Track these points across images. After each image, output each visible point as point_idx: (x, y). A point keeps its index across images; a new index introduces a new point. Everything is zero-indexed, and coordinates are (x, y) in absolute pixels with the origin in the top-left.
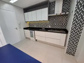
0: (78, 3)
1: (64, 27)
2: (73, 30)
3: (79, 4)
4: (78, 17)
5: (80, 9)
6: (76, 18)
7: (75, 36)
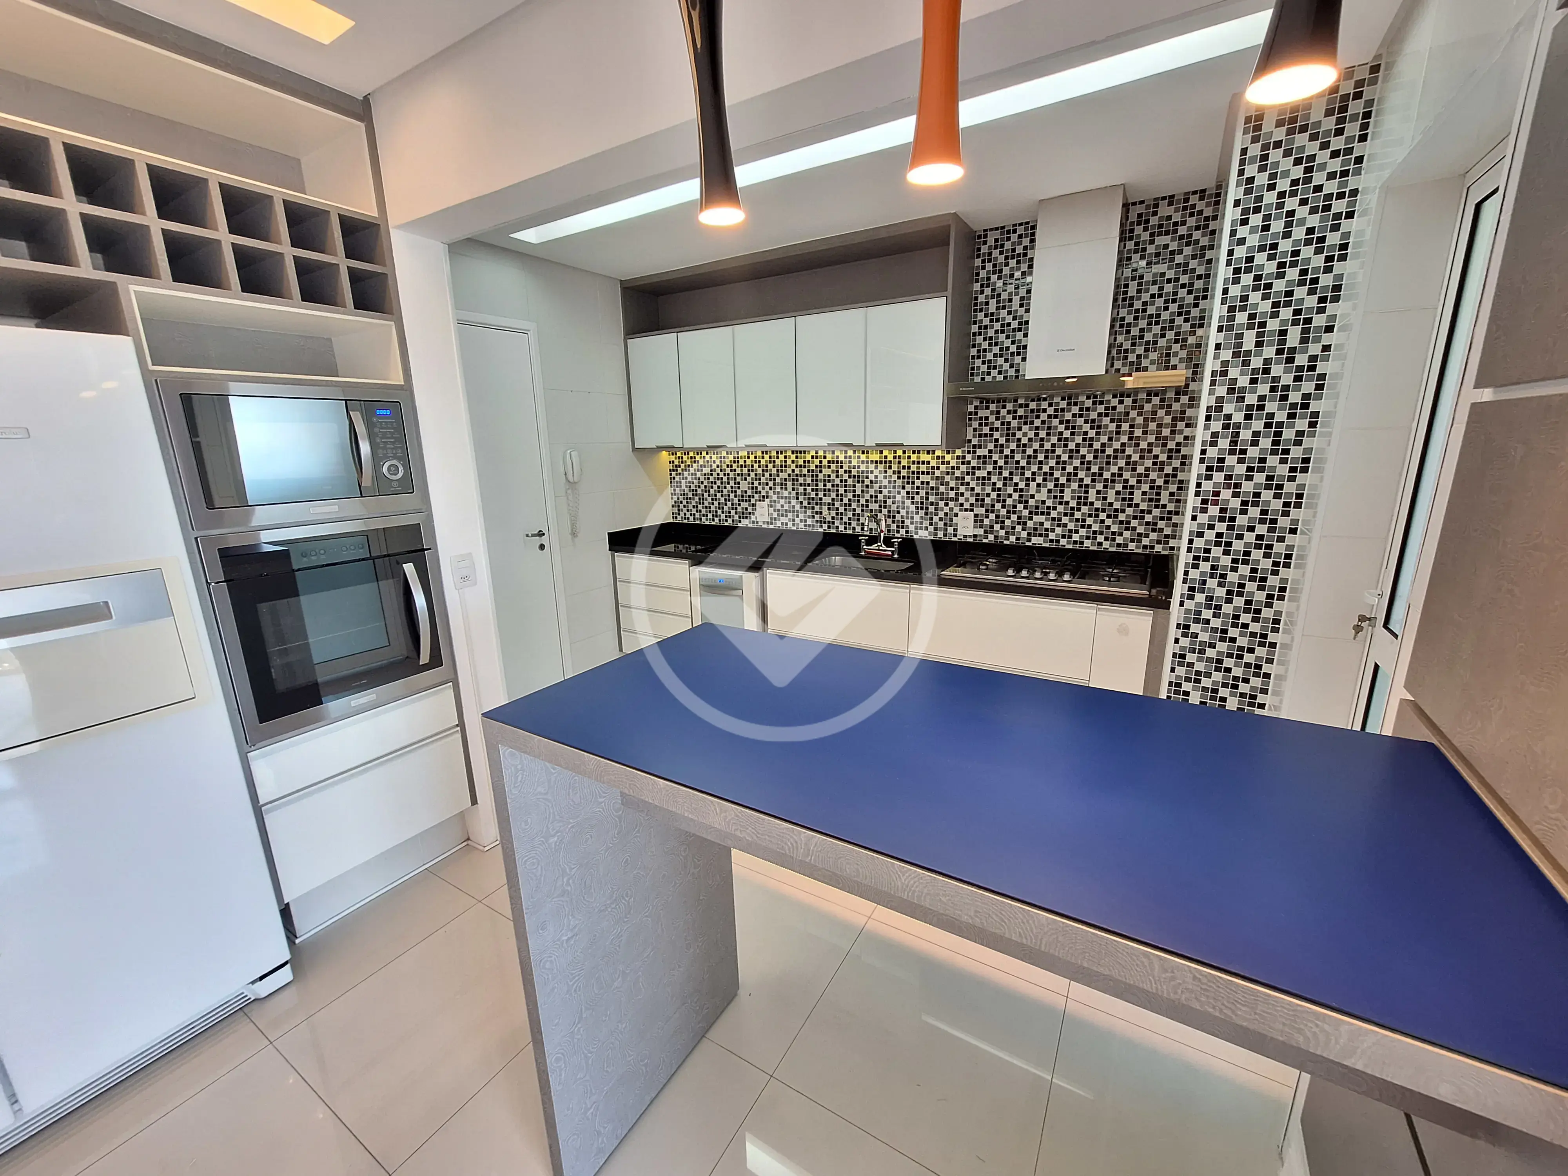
0: (1232, 309)
1: (1152, 526)
2: (1205, 567)
3: (1241, 318)
4: (1246, 435)
5: (1257, 363)
6: (1224, 443)
7: (1233, 632)
